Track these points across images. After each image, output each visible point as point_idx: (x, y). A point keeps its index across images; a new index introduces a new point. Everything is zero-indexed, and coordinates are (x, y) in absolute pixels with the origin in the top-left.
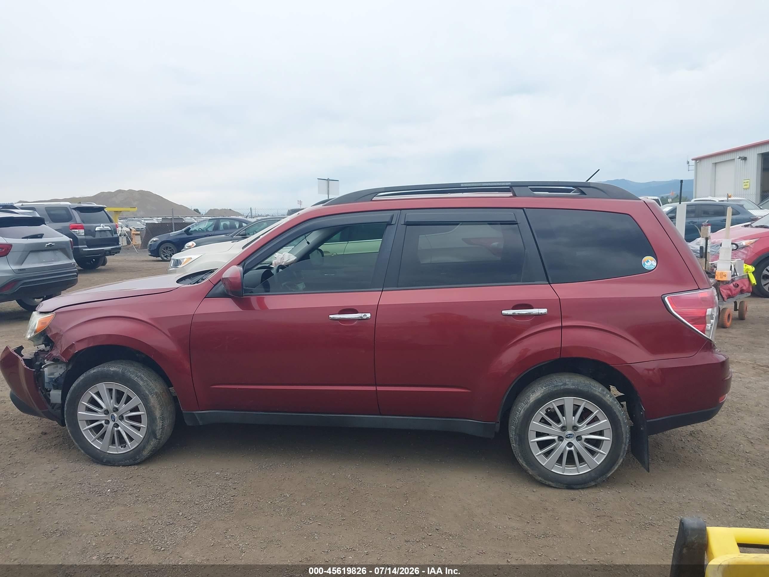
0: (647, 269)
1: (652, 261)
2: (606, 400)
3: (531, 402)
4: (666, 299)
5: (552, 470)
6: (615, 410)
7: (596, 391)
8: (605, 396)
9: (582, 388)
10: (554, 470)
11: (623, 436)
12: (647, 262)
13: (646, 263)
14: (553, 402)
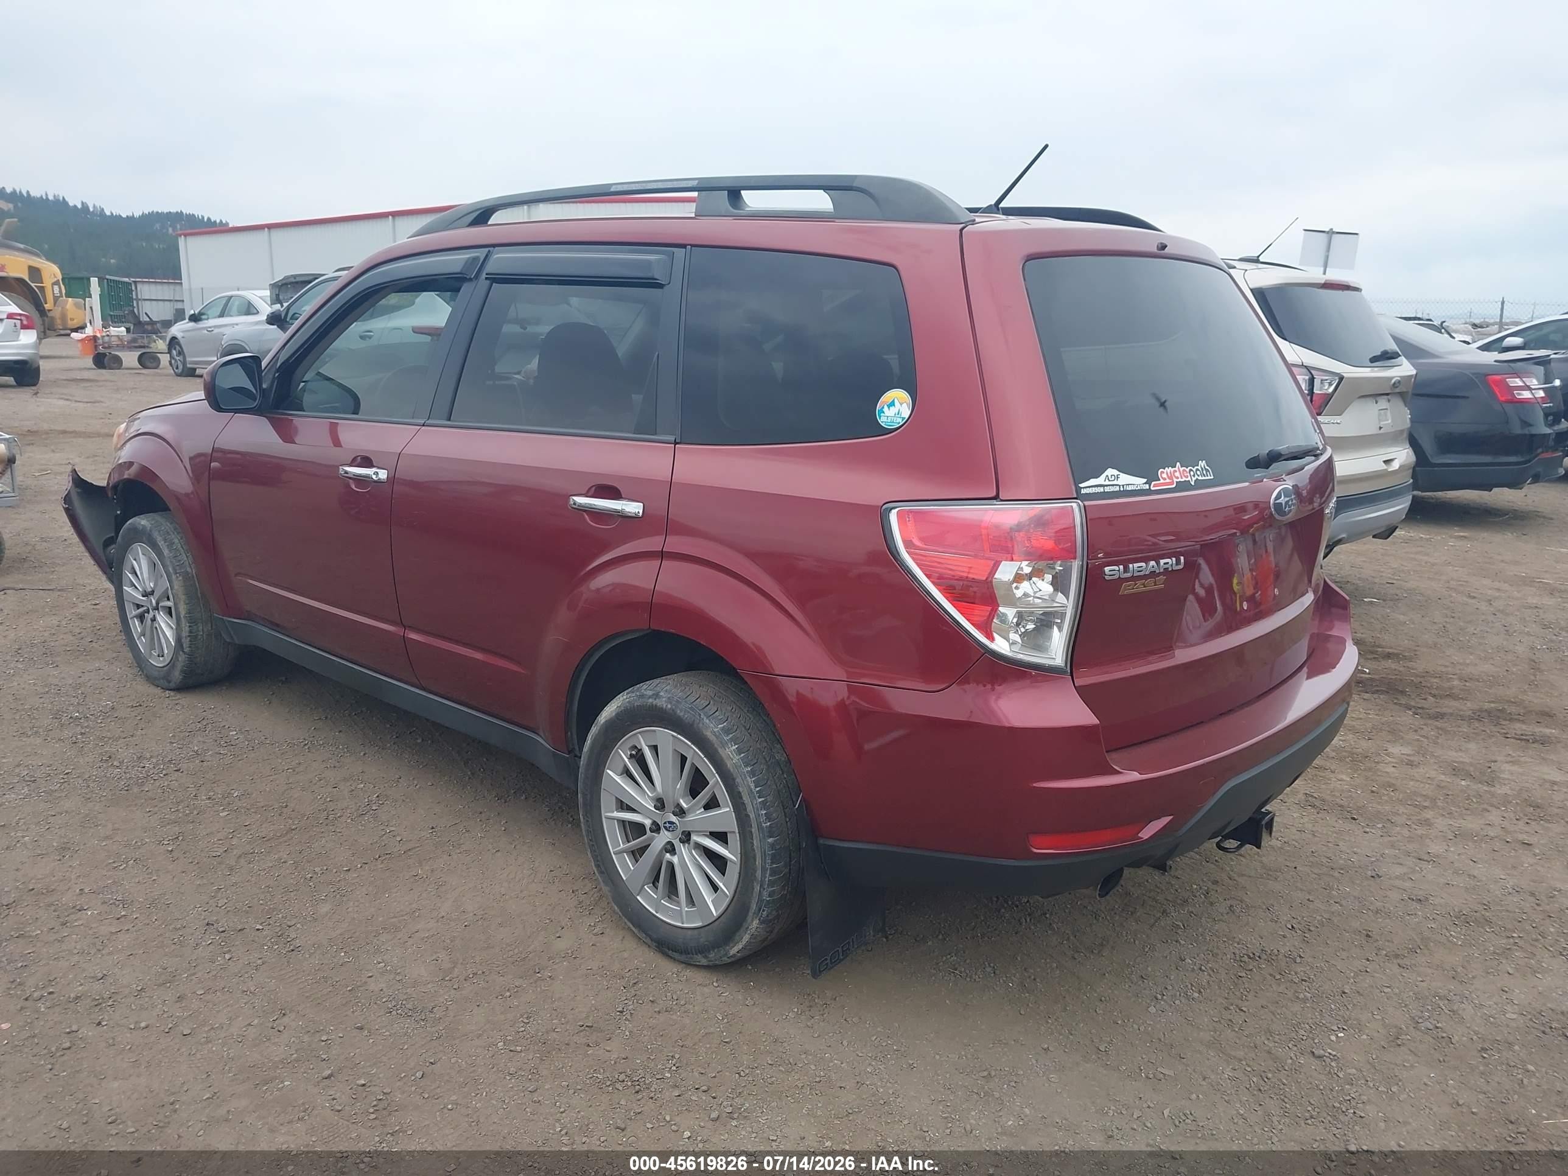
0: (883, 425)
1: (901, 404)
2: (723, 756)
3: (602, 722)
4: (893, 517)
5: (638, 898)
6: (741, 789)
7: (707, 727)
8: (724, 745)
9: (682, 714)
10: (641, 897)
11: (755, 860)
12: (889, 407)
13: (886, 408)
14: (639, 733)
